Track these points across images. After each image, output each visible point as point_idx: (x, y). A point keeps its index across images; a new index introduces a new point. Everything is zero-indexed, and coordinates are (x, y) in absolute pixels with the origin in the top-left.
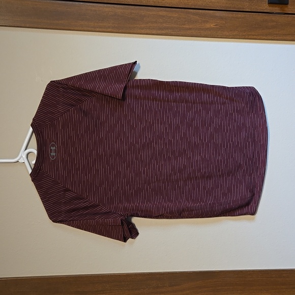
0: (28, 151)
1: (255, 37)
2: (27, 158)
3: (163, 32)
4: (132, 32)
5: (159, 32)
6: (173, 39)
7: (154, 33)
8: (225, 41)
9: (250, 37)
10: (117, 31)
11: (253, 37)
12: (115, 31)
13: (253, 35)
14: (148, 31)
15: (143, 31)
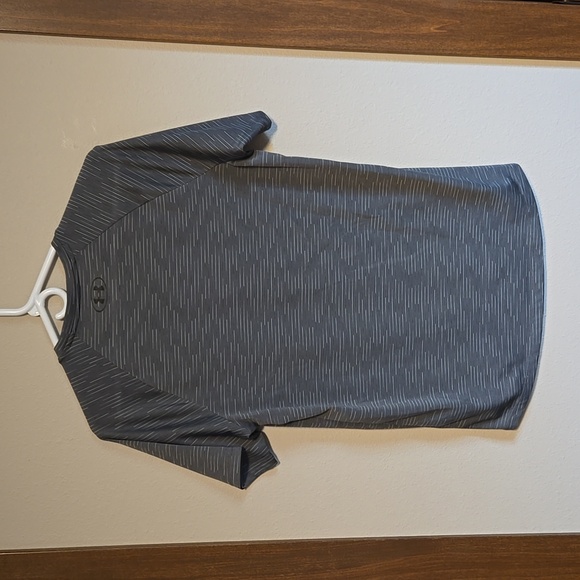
0: (47, 292)
1: (523, 53)
2: (46, 306)
3: (330, 43)
4: (265, 43)
5: (320, 43)
6: (350, 58)
7: (310, 45)
8: (458, 62)
9: (512, 53)
10: (233, 41)
11: (518, 53)
12: (228, 41)
13: (519, 50)
14: (297, 41)
15: (286, 41)
